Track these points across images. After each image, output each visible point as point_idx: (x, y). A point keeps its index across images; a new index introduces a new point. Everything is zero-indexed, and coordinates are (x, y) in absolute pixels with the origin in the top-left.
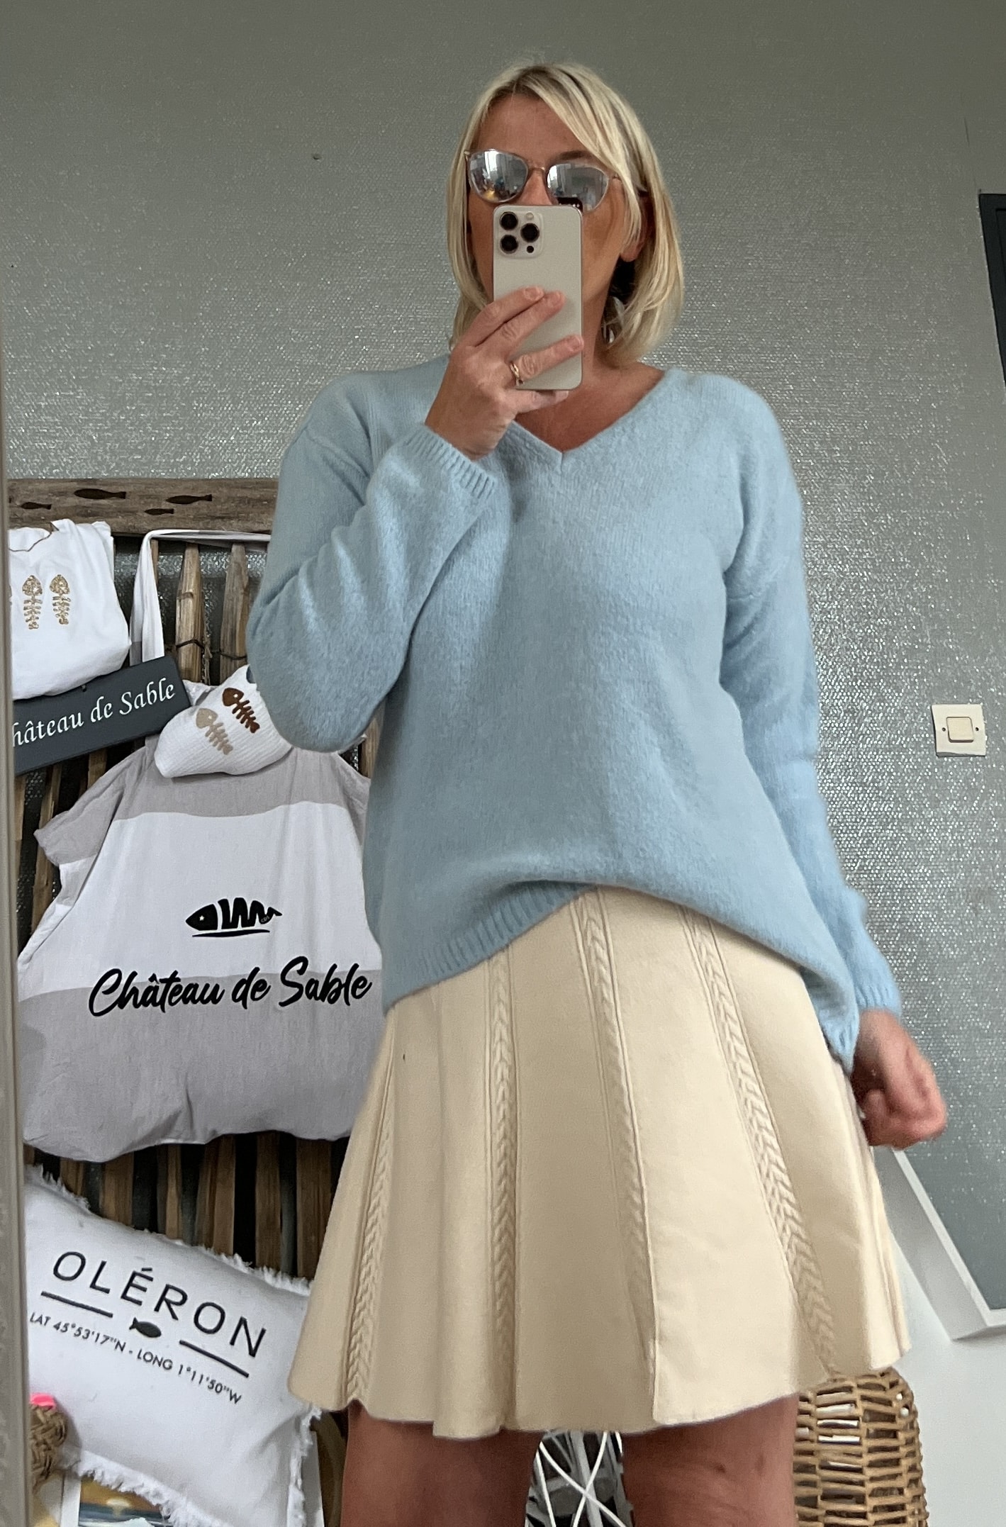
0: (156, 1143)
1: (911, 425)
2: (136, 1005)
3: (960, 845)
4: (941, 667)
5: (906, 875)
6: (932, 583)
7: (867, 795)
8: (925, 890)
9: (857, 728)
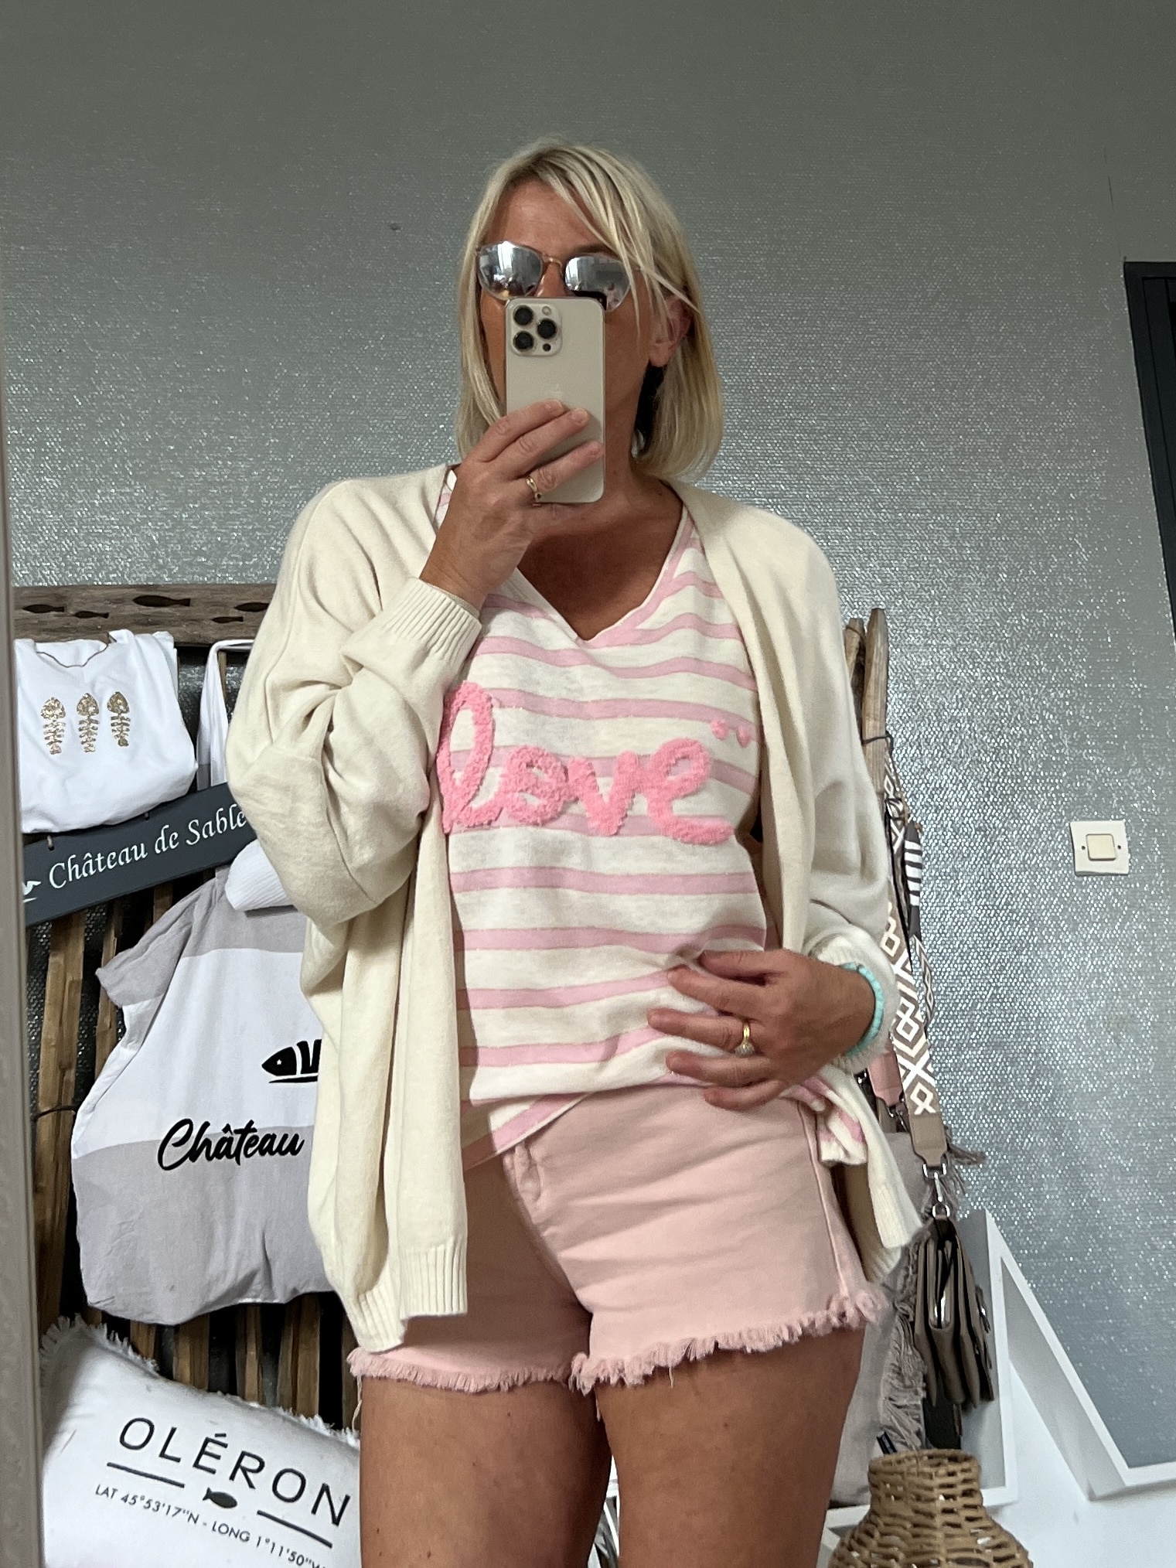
0: (232, 1304)
1: (1048, 518)
2: (209, 1158)
3: (1100, 970)
4: (1081, 780)
5: (1042, 1003)
6: (1070, 688)
7: (999, 919)
8: (1062, 1019)
9: (989, 848)
